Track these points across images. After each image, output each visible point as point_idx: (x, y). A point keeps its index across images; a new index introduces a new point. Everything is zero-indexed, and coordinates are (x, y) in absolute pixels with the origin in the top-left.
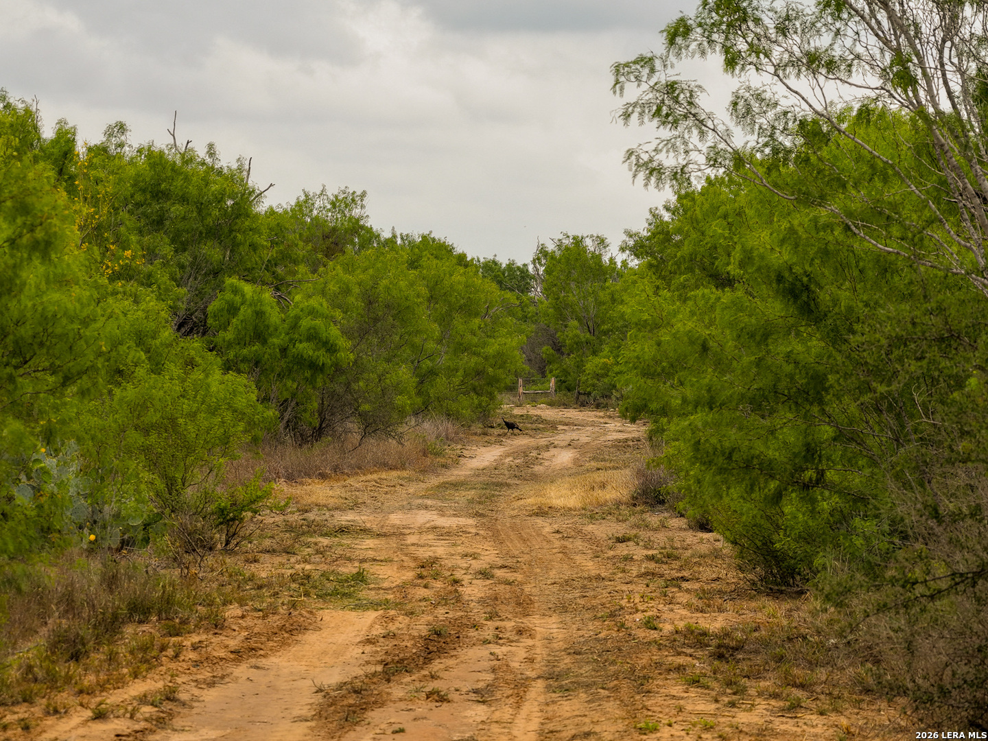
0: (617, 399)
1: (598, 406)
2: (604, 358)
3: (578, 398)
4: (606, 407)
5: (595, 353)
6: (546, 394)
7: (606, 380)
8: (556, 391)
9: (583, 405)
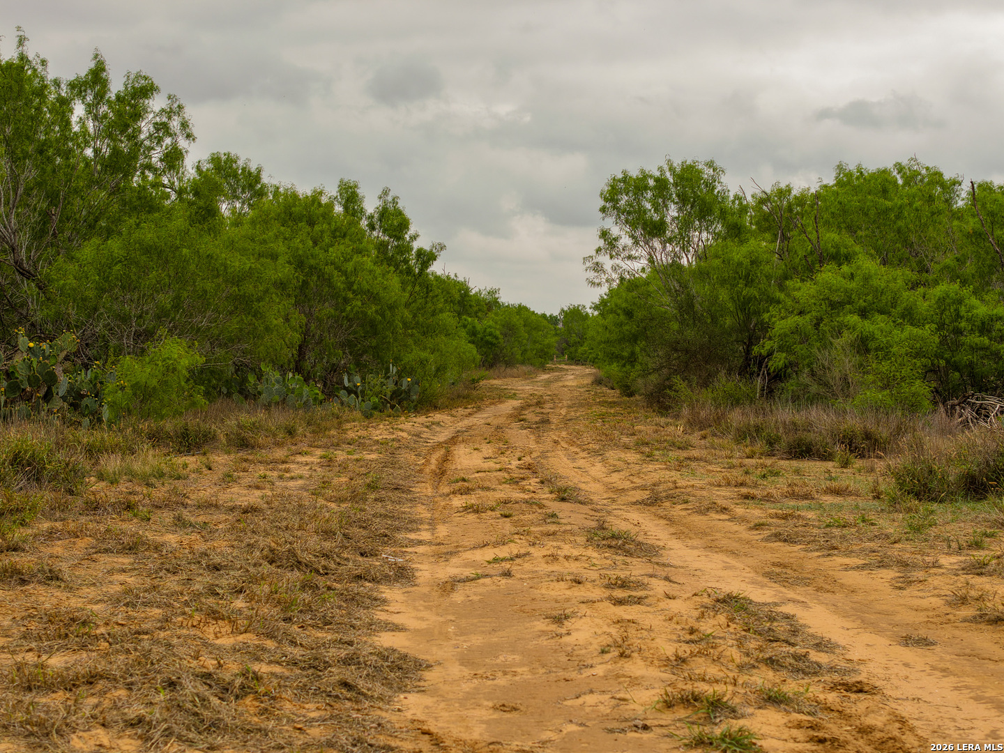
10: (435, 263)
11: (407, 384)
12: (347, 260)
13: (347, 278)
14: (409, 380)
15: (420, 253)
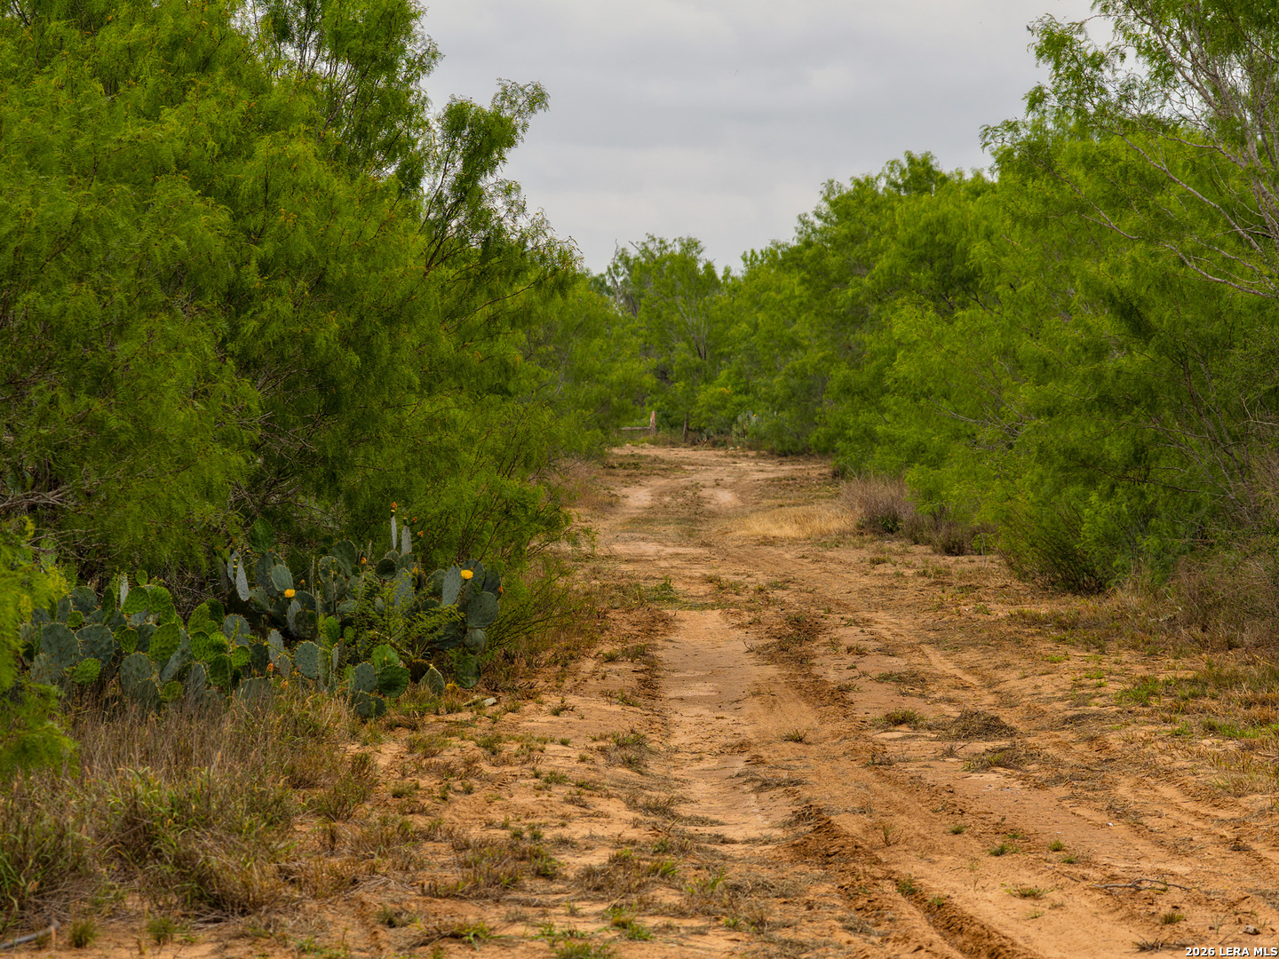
0: (738, 435)
1: (715, 445)
2: (721, 386)
3: (686, 435)
4: (724, 445)
5: (708, 381)
6: (645, 431)
7: (724, 413)
8: (658, 427)
9: (694, 444)
10: (509, 154)
11: (458, 587)
12: (229, 152)
13: (236, 217)
14: (467, 574)
15: (457, 118)
